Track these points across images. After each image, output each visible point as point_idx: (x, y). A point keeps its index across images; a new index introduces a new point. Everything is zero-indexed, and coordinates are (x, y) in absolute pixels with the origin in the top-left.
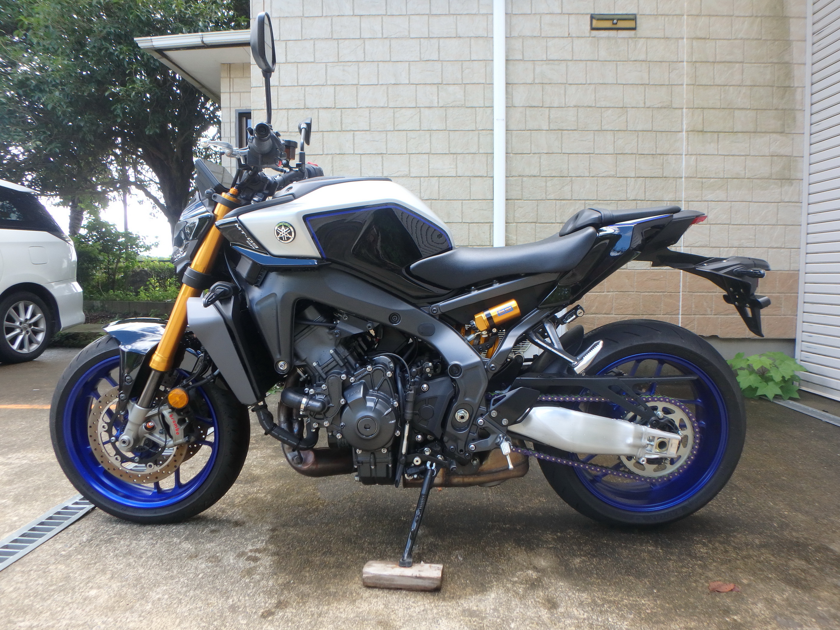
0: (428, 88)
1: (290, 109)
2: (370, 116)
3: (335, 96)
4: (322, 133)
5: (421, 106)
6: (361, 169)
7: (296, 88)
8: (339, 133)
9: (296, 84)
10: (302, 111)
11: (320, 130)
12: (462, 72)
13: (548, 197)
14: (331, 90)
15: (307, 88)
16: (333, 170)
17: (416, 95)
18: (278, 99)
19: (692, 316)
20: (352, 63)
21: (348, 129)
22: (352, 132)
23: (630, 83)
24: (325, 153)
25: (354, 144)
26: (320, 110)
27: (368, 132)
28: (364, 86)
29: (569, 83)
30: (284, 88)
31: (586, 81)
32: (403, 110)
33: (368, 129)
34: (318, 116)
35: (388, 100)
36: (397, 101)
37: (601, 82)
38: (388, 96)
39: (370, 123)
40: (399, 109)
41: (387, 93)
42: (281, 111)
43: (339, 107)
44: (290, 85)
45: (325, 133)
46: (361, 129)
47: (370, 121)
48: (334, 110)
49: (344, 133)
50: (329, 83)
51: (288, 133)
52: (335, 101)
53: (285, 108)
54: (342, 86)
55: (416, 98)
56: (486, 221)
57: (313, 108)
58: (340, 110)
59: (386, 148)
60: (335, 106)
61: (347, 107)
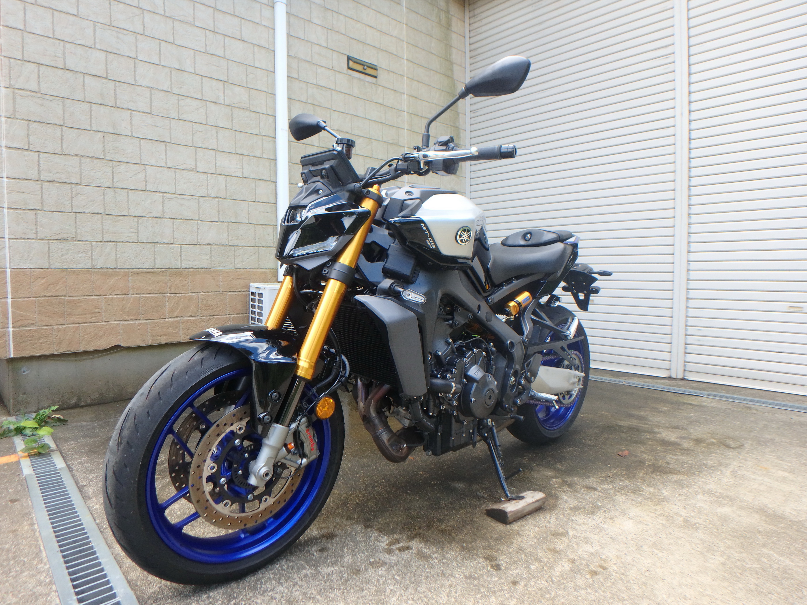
0: (214, 83)
1: (42, 64)
2: (151, 97)
3: (106, 64)
4: (89, 104)
5: (207, 99)
6: (141, 156)
7: (52, 40)
8: (112, 108)
9: (51, 36)
10: (60, 72)
11: (87, 100)
12: (247, 75)
14: (102, 56)
15: (68, 46)
16: (104, 151)
17: (202, 87)
18: (23, 47)
20: (128, 32)
21: (125, 107)
22: (130, 111)
24: (94, 129)
25: (131, 125)
26: (86, 77)
27: (149, 115)
28: (143, 63)
29: (333, 109)
30: (33, 35)
31: (345, 110)
32: (189, 100)
33: (149, 112)
34: (84, 82)
35: (171, 84)
36: (181, 88)
38: (171, 80)
39: (151, 105)
40: (184, 98)
41: (171, 77)
42: (27, 64)
43: (112, 78)
44: (43, 34)
45: (93, 105)
46: (140, 110)
47: (151, 102)
48: (106, 81)
49: (119, 109)
50: (98, 47)
51: (39, 95)
52: (106, 70)
53: (33, 61)
54: (116, 55)
55: (202, 90)
56: (270, 224)
57: (76, 72)
58: (114, 82)
59: (170, 137)
60: (107, 75)
61: (123, 81)
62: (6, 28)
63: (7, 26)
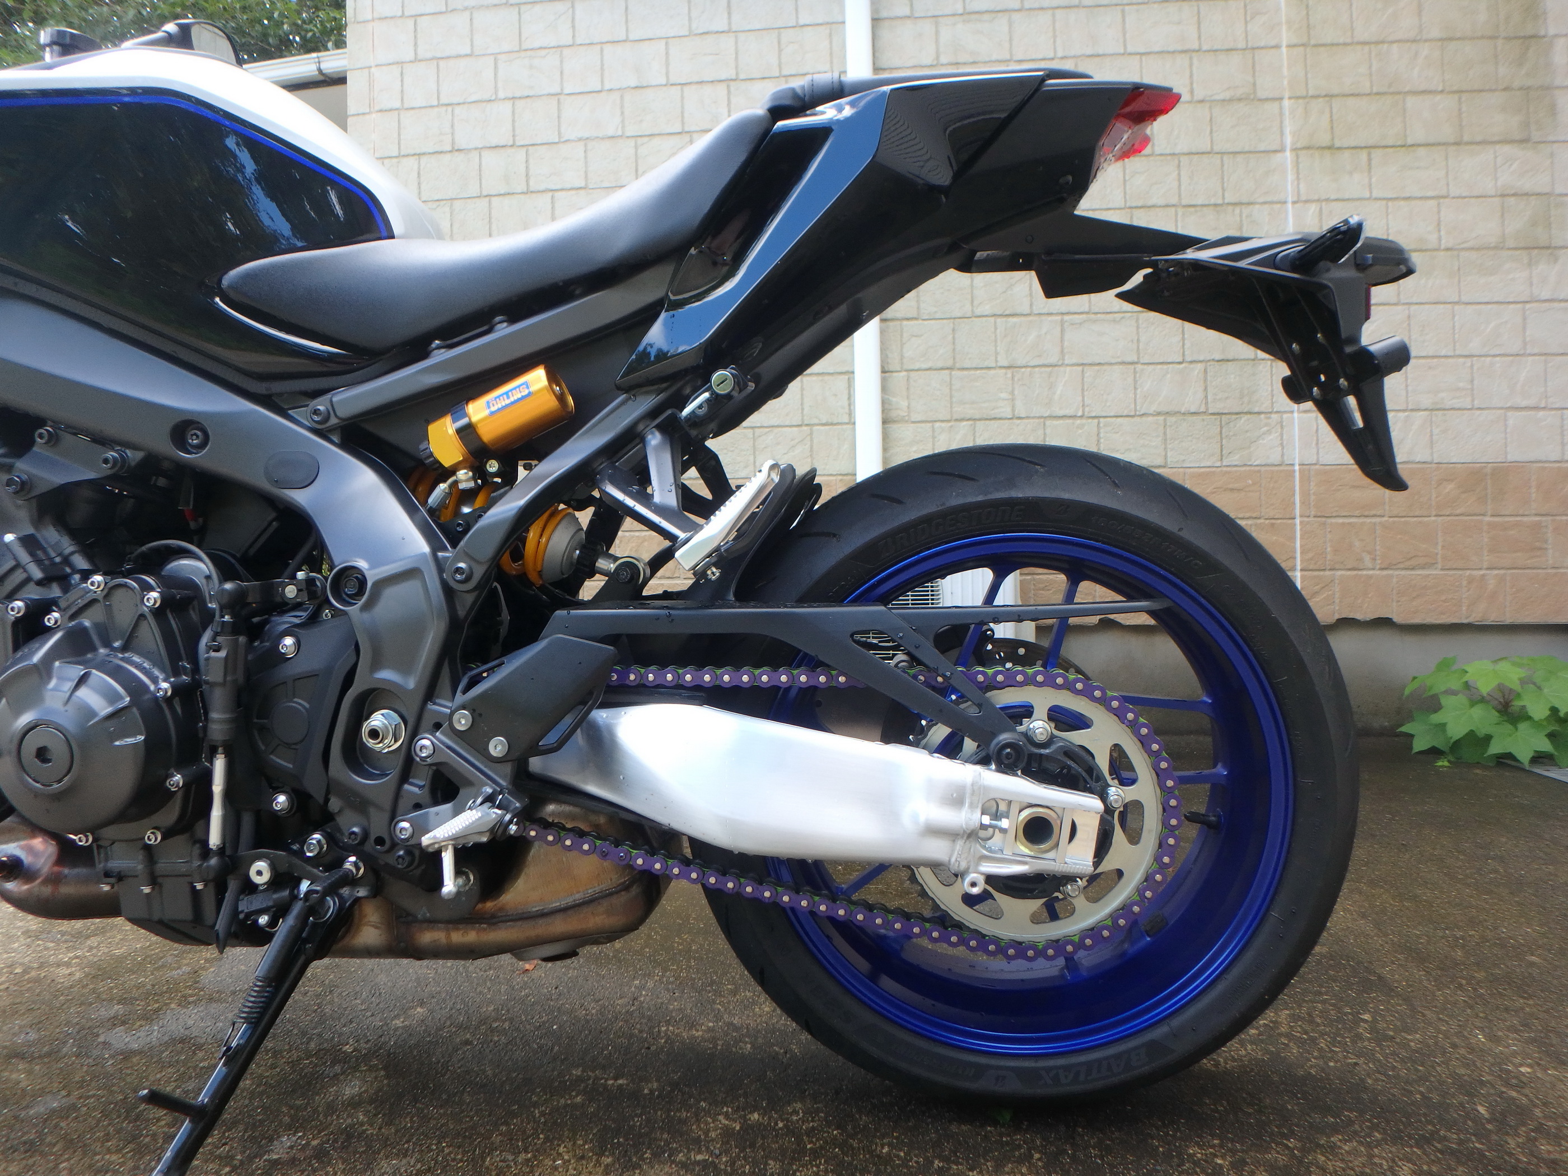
0: (708, 89)
1: (424, 154)
2: (586, 157)
3: (514, 121)
4: (487, 199)
5: (693, 129)
7: (436, 110)
8: (522, 196)
9: (435, 103)
10: (448, 156)
11: (485, 193)
12: (780, 51)
13: (978, 311)
14: (506, 107)
15: (458, 110)
17: (683, 107)
18: (399, 135)
19: (1327, 573)
20: (547, 51)
21: (542, 187)
22: (550, 194)
23: (1156, 49)
26: (485, 154)
27: (582, 192)
28: (573, 97)
29: (1015, 58)
30: (412, 112)
31: (1055, 52)
32: (656, 141)
33: (583, 185)
34: (480, 164)
35: (623, 121)
36: (641, 121)
37: (1089, 52)
38: (622, 113)
39: (586, 173)
40: (646, 139)
41: (622, 107)
42: (405, 160)
43: (522, 143)
44: (425, 105)
45: (494, 199)
46: (569, 186)
47: (586, 167)
48: (513, 150)
49: (534, 195)
50: (501, 94)
52: (514, 130)
53: (413, 152)
54: (528, 100)
55: (682, 113)
57: (469, 150)
58: (525, 149)
60: (514, 141)
61: (539, 142)
62: (379, 114)
63: (381, 111)
